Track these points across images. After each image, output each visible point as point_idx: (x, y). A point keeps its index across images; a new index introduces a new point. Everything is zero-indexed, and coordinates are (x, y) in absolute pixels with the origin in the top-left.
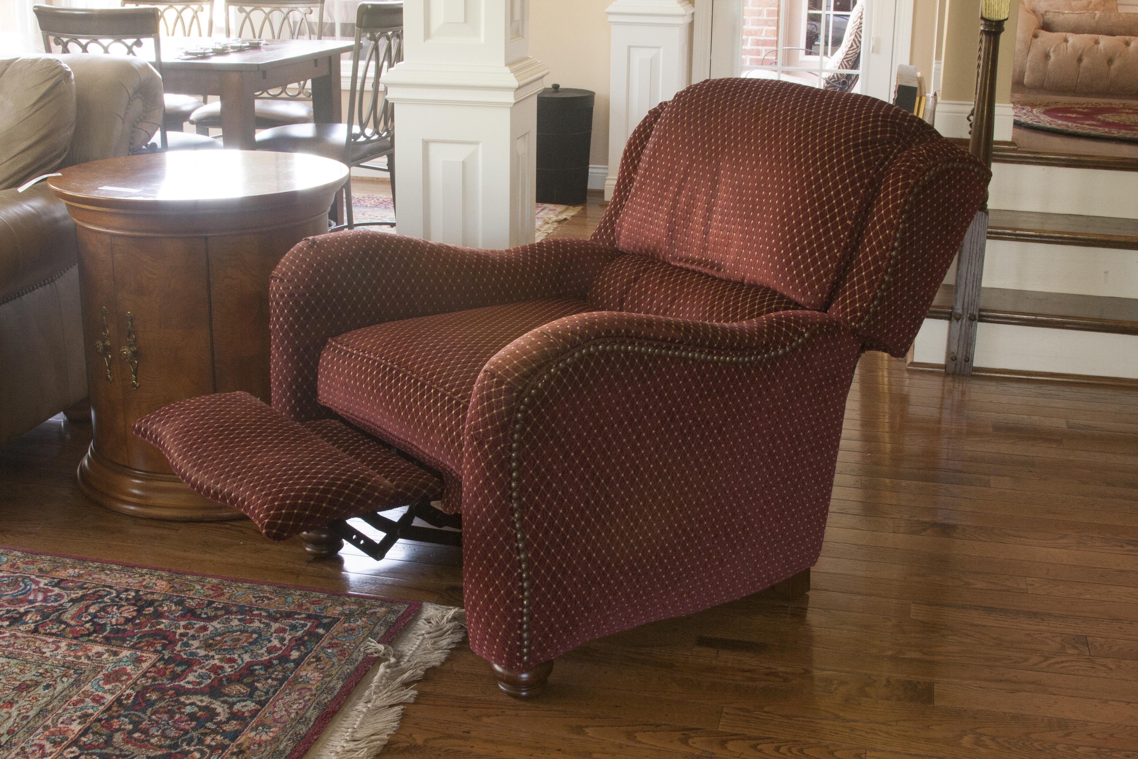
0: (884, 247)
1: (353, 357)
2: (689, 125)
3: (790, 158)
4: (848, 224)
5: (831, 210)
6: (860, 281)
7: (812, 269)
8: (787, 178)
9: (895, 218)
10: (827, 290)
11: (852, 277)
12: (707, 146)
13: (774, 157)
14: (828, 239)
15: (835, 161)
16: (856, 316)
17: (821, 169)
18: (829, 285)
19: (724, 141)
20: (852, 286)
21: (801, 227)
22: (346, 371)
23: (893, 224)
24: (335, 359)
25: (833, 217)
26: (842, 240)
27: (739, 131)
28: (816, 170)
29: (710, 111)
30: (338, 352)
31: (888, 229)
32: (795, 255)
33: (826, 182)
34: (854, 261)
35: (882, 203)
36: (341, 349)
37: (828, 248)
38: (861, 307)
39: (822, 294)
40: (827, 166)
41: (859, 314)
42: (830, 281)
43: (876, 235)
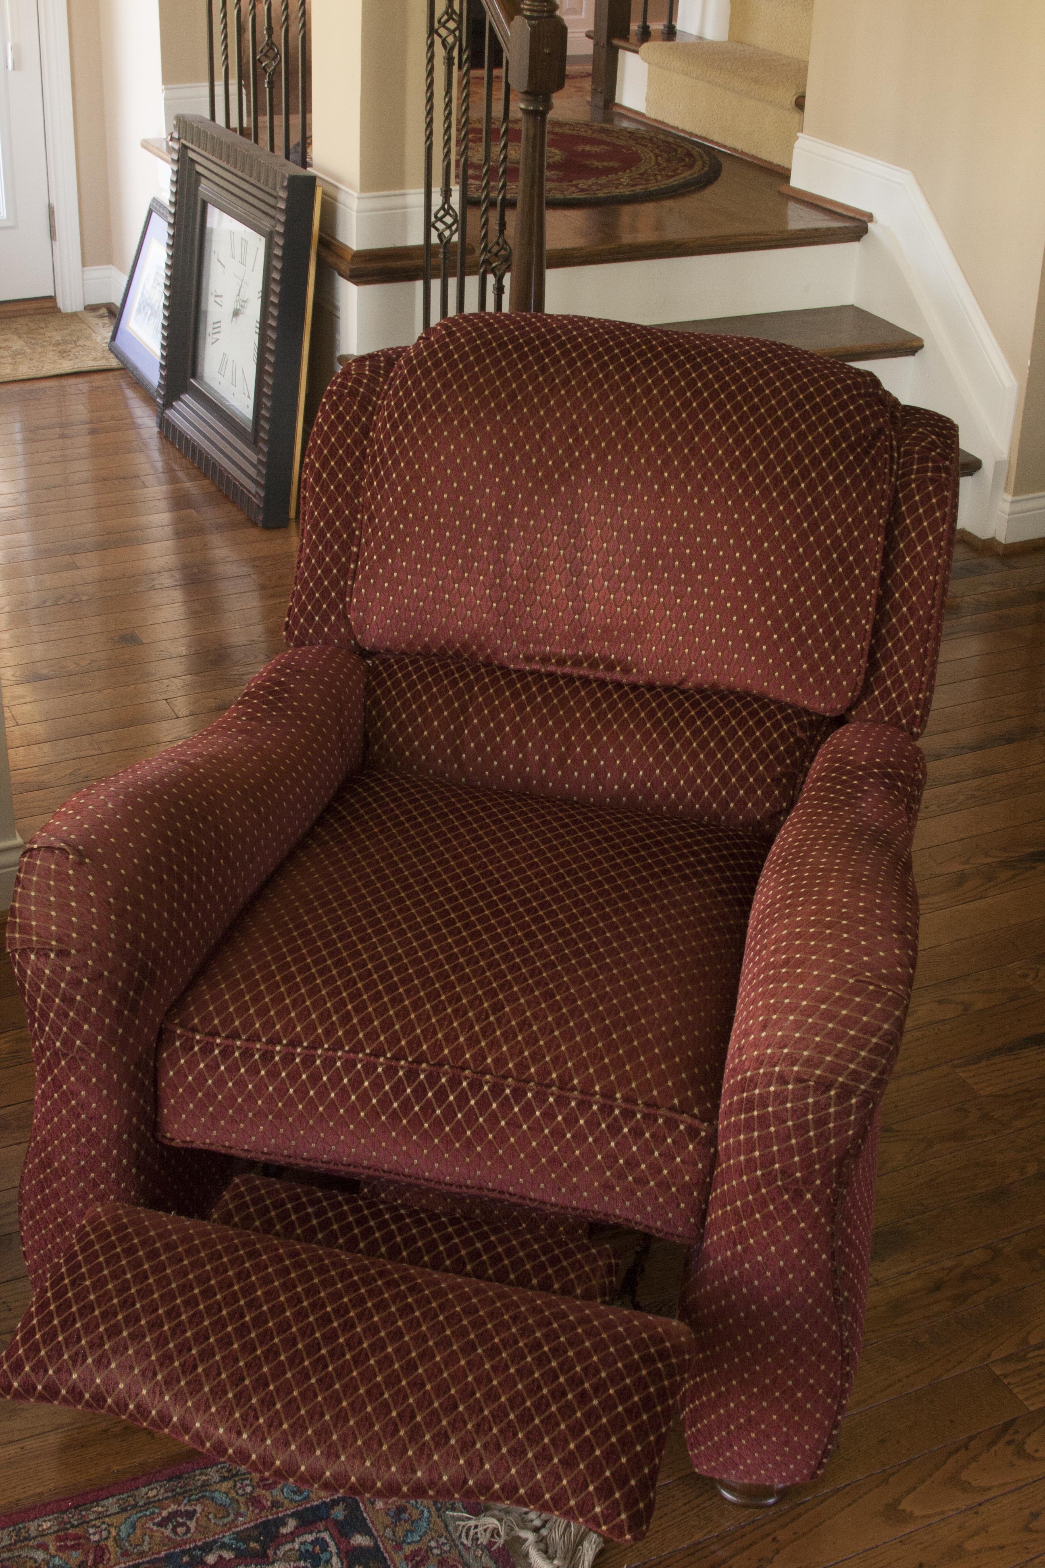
1: (277, 1058)
2: (480, 424)
3: (737, 478)
4: (874, 578)
5: (842, 559)
6: (904, 660)
7: (833, 658)
8: (745, 514)
9: (940, 556)
10: (860, 684)
11: (887, 657)
12: (534, 461)
13: (699, 476)
14: (851, 606)
15: (831, 478)
16: (915, 716)
17: (810, 495)
18: (862, 677)
19: (570, 450)
20: (893, 670)
21: (801, 594)
22: (271, 1088)
23: (938, 565)
24: (222, 1068)
25: (849, 570)
26: (869, 604)
27: (597, 432)
28: (801, 496)
29: (512, 396)
30: (220, 1052)
31: (932, 574)
32: (801, 640)
33: (825, 515)
34: (884, 631)
35: (913, 535)
36: (227, 1046)
37: (853, 620)
38: (917, 700)
39: (853, 692)
40: (820, 489)
41: (918, 712)
42: (863, 671)
43: (914, 585)
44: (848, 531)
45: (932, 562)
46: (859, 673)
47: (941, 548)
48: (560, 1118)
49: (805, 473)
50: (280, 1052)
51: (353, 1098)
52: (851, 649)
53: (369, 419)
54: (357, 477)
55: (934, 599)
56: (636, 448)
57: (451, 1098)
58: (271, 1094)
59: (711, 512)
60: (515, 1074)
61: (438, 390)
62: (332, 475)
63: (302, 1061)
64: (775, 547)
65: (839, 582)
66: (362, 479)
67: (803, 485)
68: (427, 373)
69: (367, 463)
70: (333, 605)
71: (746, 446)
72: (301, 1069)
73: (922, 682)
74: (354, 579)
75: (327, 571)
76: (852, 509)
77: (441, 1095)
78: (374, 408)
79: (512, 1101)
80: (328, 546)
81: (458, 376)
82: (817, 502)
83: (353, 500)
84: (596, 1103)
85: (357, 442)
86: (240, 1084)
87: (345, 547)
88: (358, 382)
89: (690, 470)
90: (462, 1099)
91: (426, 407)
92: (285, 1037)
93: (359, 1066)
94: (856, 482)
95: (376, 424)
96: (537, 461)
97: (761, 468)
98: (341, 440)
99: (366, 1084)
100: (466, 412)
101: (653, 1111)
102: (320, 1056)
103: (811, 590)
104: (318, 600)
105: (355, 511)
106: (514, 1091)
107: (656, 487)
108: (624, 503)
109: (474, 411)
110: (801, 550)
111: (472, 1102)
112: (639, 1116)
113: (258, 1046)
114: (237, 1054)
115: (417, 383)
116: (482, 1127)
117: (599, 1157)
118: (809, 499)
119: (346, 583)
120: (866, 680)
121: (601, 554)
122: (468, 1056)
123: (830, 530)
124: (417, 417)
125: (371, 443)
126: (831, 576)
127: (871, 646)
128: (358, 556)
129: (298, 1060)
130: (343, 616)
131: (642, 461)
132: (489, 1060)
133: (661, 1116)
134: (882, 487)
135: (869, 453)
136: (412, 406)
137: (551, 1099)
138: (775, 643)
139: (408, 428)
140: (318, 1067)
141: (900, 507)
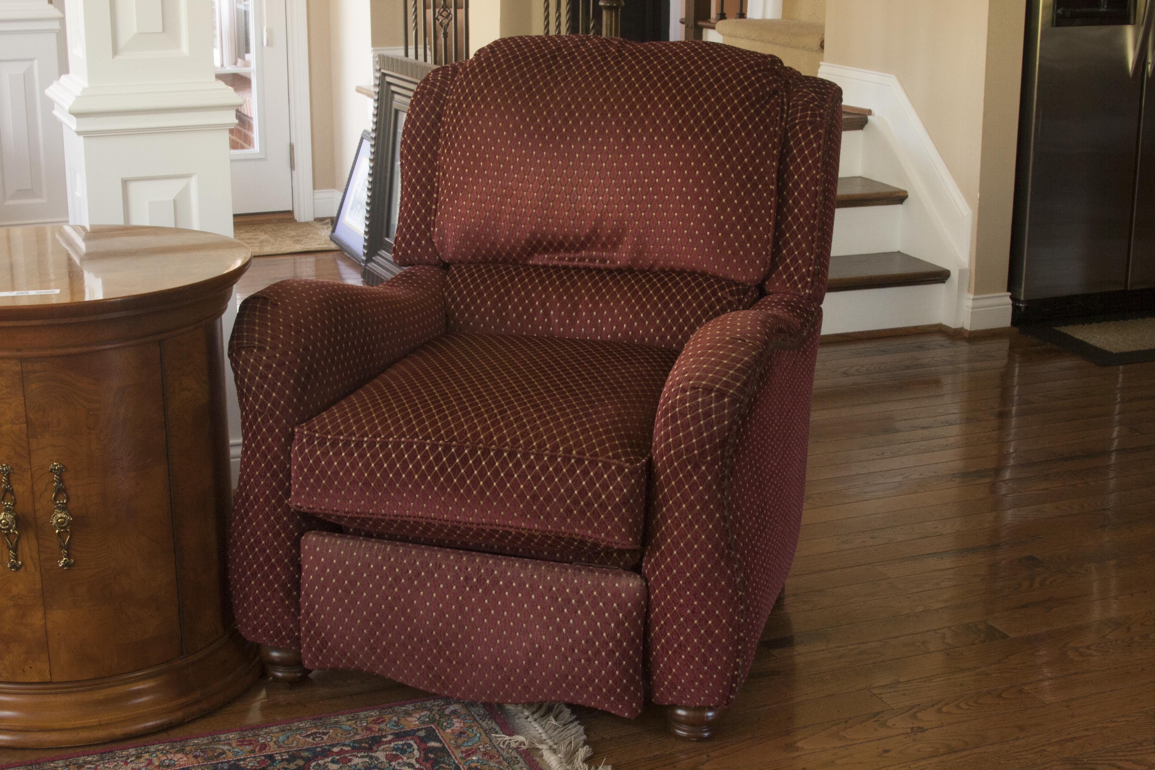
0: (813, 205)
1: (365, 446)
2: (508, 108)
3: (676, 129)
4: (772, 190)
5: (749, 178)
6: (798, 245)
7: (748, 245)
8: (682, 152)
9: (818, 173)
10: (769, 262)
11: (787, 243)
12: (543, 129)
13: (651, 130)
14: (758, 210)
15: (738, 125)
16: (807, 282)
17: (725, 137)
18: (769, 257)
19: (566, 120)
20: (790, 252)
21: (723, 204)
22: (360, 464)
23: (817, 179)
24: (331, 453)
25: (755, 185)
26: (770, 208)
27: (584, 107)
28: (719, 139)
29: (529, 89)
30: (330, 444)
31: (813, 186)
32: (726, 234)
33: (736, 150)
34: (783, 226)
35: (799, 160)
36: (335, 440)
37: (760, 219)
38: (808, 271)
39: (765, 267)
40: (731, 133)
41: (809, 280)
42: (769, 253)
43: (802, 194)
44: (752, 159)
45: (813, 178)
46: (767, 255)
47: (818, 168)
48: (537, 468)
49: (721, 123)
50: (367, 441)
51: (411, 466)
52: (760, 238)
53: (441, 108)
54: (435, 148)
55: (816, 203)
56: (609, 115)
57: (471, 462)
58: (360, 468)
59: (660, 153)
60: (510, 444)
61: (482, 87)
62: (419, 147)
63: (380, 446)
64: (703, 174)
65: (748, 193)
66: (438, 149)
67: (720, 131)
68: (475, 76)
69: (441, 138)
70: (423, 234)
71: (682, 108)
72: (379, 451)
73: (811, 260)
74: (435, 215)
75: (418, 212)
76: (754, 145)
77: (464, 461)
78: (444, 102)
79: (508, 460)
80: (419, 195)
81: (494, 78)
82: (730, 142)
83: (433, 163)
84: (560, 456)
85: (434, 125)
86: (342, 463)
87: (429, 194)
88: (434, 85)
89: (645, 126)
90: (477, 462)
91: (474, 99)
92: (371, 433)
93: (415, 447)
94: (756, 127)
95: (446, 112)
96: (545, 129)
97: (692, 121)
98: (423, 123)
99: (419, 457)
100: (499, 100)
101: (595, 458)
102: (391, 442)
103: (730, 201)
104: (413, 231)
105: (434, 171)
106: (509, 455)
107: (622, 139)
108: (602, 152)
109: (504, 100)
110: (721, 174)
111: (484, 463)
112: (586, 462)
113: (354, 439)
114: (340, 445)
115: (469, 83)
116: (490, 478)
117: (562, 490)
118: (724, 140)
119: (430, 218)
120: (773, 260)
121: (589, 187)
122: (482, 437)
123: (740, 159)
124: (469, 105)
125: (443, 124)
126: (743, 190)
127: (774, 236)
128: (437, 199)
129: (377, 446)
130: (430, 241)
131: (613, 123)
132: (495, 438)
133: (600, 461)
134: (774, 130)
135: (765, 107)
136: (466, 98)
137: (532, 457)
138: (708, 237)
139: (464, 113)
140: (390, 449)
141: (789, 142)
